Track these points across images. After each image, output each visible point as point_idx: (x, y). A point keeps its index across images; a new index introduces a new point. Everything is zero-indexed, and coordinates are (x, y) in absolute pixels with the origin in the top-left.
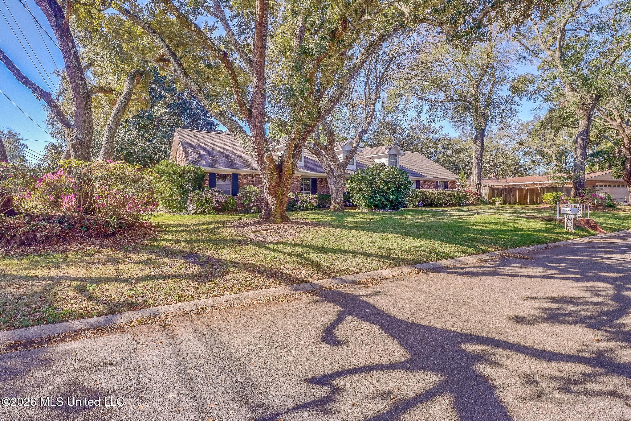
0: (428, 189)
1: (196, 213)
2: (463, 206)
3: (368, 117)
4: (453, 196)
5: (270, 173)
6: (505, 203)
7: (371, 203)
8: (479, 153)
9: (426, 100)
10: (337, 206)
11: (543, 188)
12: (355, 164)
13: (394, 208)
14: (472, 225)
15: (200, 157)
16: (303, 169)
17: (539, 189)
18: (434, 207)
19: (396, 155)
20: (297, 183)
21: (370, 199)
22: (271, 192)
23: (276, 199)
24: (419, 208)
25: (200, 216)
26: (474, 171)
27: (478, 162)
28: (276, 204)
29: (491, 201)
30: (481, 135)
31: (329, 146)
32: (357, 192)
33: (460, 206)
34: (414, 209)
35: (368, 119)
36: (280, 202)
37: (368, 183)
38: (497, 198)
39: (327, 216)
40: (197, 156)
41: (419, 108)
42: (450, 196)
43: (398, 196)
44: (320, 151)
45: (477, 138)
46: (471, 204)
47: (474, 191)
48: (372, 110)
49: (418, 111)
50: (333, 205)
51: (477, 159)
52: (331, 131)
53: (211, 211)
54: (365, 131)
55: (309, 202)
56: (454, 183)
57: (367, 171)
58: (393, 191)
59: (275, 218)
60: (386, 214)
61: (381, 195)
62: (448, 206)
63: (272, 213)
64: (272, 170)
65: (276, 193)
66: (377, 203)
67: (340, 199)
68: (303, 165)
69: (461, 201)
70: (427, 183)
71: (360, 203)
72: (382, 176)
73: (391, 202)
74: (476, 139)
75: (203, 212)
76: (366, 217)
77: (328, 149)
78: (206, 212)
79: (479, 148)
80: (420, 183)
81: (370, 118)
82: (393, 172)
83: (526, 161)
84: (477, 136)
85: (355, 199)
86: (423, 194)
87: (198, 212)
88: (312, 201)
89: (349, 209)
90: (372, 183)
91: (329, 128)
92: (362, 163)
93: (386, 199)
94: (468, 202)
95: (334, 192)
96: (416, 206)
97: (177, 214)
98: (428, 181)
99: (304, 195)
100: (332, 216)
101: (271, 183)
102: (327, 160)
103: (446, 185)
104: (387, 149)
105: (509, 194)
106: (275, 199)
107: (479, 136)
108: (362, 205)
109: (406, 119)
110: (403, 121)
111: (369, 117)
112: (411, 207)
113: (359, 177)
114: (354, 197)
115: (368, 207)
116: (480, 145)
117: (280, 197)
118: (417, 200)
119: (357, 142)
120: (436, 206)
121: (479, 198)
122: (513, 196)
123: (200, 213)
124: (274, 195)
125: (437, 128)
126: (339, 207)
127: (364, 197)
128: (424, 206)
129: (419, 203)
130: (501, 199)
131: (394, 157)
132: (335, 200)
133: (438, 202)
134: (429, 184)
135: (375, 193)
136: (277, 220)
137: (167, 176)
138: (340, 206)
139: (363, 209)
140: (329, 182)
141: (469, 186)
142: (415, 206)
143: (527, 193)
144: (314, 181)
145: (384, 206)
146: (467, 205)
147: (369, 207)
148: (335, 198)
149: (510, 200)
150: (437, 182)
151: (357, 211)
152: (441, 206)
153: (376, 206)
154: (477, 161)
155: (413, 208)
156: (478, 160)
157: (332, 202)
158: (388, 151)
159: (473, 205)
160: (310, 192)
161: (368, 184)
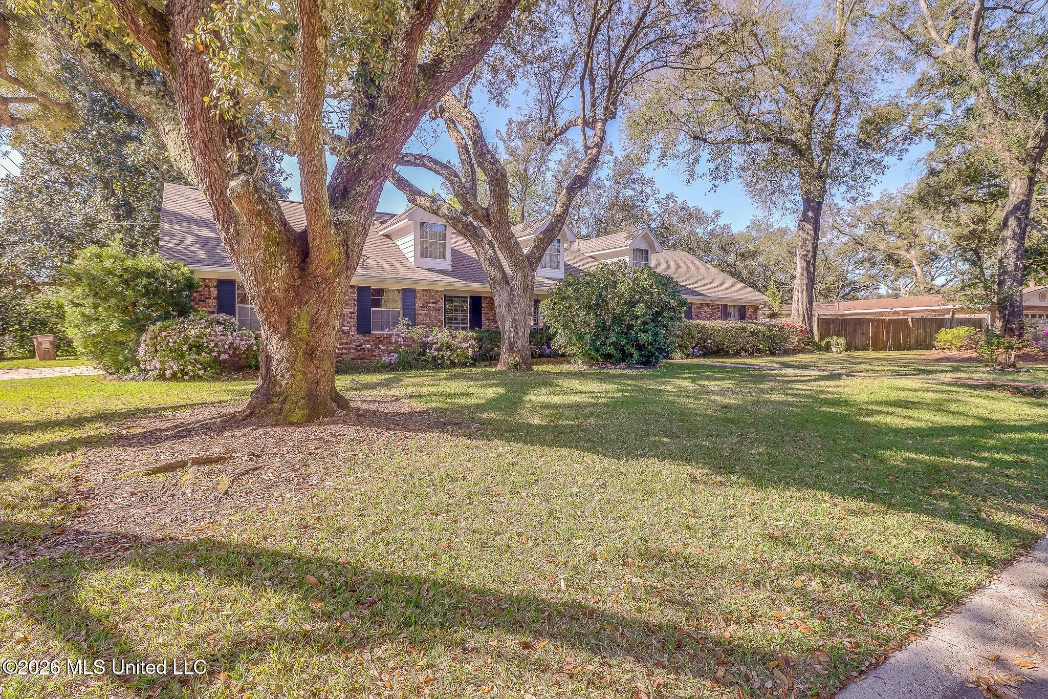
0: (709, 319)
1: (162, 377)
2: (779, 355)
3: (589, 148)
4: (761, 335)
5: (259, 254)
6: (848, 348)
7: (597, 350)
8: (810, 248)
9: (705, 141)
10: (516, 358)
11: (917, 320)
12: (562, 267)
13: (647, 361)
14: (870, 413)
15: (197, 243)
16: (449, 275)
17: (910, 320)
18: (722, 357)
19: (646, 251)
20: (433, 305)
21: (593, 340)
22: (272, 319)
23: (291, 345)
24: (695, 361)
25: (171, 384)
26: (799, 285)
27: (808, 267)
28: (292, 361)
29: (823, 344)
30: (813, 212)
31: (494, 210)
32: (565, 327)
33: (773, 354)
34: (685, 361)
35: (589, 152)
36: (305, 353)
37: (588, 308)
38: (835, 338)
39: (484, 386)
40: (192, 239)
41: (692, 157)
42: (754, 334)
43: (656, 334)
44: (475, 228)
45: (805, 218)
46: (795, 351)
47: (799, 324)
48: (599, 133)
49: (691, 162)
50: (506, 357)
51: (806, 261)
52: (497, 171)
53: (202, 372)
54: (582, 178)
55: (458, 348)
56: (756, 308)
57: (587, 278)
58: (645, 323)
59: (286, 407)
60: (632, 378)
61: (618, 333)
62: (750, 355)
63: (278, 389)
64: (267, 246)
65: (289, 322)
66: (610, 350)
67: (522, 342)
68: (449, 268)
69: (776, 343)
70: (705, 308)
71: (569, 350)
72: (622, 288)
73: (640, 347)
74: (804, 221)
75: (179, 375)
76: (582, 388)
77: (491, 218)
78: (187, 374)
79: (809, 238)
80: (694, 307)
81: (594, 151)
82: (645, 280)
83: (857, 275)
84: (805, 214)
85: (560, 340)
86: (702, 330)
87: (169, 373)
88: (464, 345)
89: (548, 363)
90: (597, 304)
91: (493, 164)
92: (576, 266)
93: (629, 341)
94: (787, 346)
95: (508, 324)
96: (688, 356)
97: (120, 379)
98: (708, 305)
99: (446, 333)
100: (496, 385)
101: (268, 291)
102: (493, 248)
103: (742, 312)
104: (627, 238)
105: (855, 330)
106: (286, 343)
107: (810, 214)
108: (574, 355)
109: (657, 196)
110: (651, 201)
111: (593, 148)
112: (678, 358)
113: (570, 292)
114: (557, 337)
115: (590, 360)
116: (812, 232)
117: (304, 335)
118: (691, 343)
119: (564, 204)
120: (727, 354)
121: (809, 338)
122: (862, 334)
123: (174, 377)
124: (283, 329)
125: (710, 215)
126: (520, 361)
127: (580, 337)
128: (705, 355)
129: (693, 348)
130: (842, 341)
131: (642, 254)
132: (510, 344)
133: (732, 347)
134: (709, 311)
135: (604, 328)
136: (291, 412)
137: (90, 285)
138: (521, 357)
139: (579, 365)
140: (497, 301)
141: (789, 315)
142: (685, 354)
143: (888, 328)
144: (477, 303)
145: (624, 357)
146: (787, 353)
147: (592, 358)
148: (509, 338)
149: (858, 342)
150: (725, 306)
151: (565, 368)
152: (737, 354)
153: (608, 357)
154: (805, 265)
155: (682, 358)
156: (808, 263)
157: (504, 349)
158: (629, 242)
159: (799, 352)
160: (468, 325)
161: (590, 307)
